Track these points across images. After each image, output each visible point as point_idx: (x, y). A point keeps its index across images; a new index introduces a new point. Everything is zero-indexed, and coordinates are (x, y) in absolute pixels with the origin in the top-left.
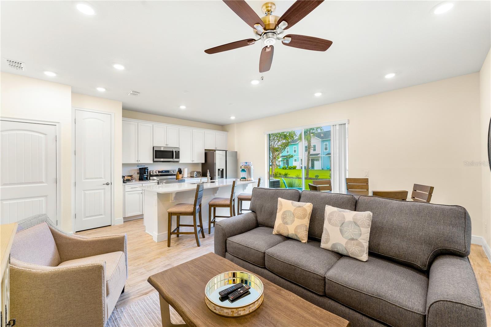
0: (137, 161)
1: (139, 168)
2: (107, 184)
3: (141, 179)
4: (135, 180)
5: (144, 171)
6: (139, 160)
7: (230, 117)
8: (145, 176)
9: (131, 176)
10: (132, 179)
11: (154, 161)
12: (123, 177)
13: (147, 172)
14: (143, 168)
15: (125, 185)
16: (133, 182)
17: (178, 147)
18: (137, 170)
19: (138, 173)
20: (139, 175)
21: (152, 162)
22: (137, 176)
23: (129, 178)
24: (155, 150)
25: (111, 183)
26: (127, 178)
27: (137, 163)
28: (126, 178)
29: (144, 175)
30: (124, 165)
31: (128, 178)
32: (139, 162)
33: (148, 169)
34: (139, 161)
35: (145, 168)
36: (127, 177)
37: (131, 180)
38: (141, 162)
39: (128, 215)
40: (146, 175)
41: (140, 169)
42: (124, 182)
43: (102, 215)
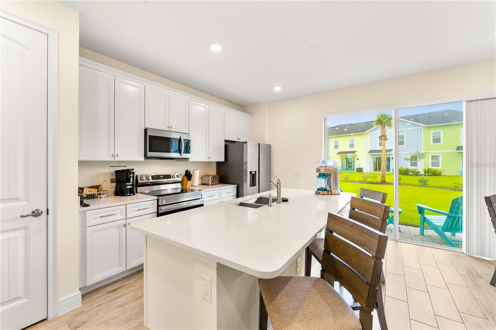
0: (113, 156)
1: (114, 171)
2: (36, 214)
3: (120, 192)
4: (106, 196)
5: (125, 176)
6: (116, 154)
7: (273, 88)
8: (128, 187)
9: (97, 187)
10: (100, 194)
11: (146, 157)
12: (81, 190)
13: (131, 179)
14: (123, 171)
15: (85, 212)
16: (103, 199)
17: (188, 133)
18: (111, 174)
19: (112, 181)
20: (114, 184)
21: (143, 159)
22: (110, 187)
23: (94, 191)
24: (149, 135)
25: (48, 210)
26: (89, 193)
27: (112, 159)
28: (86, 192)
29: (127, 185)
30: (82, 164)
31: (91, 193)
32: (117, 159)
33: (134, 173)
34: (117, 156)
35: (128, 170)
36: (90, 189)
37: (99, 196)
38: (121, 158)
39: (94, 279)
40: (130, 185)
41: (117, 172)
42: (83, 204)
43: (18, 298)
